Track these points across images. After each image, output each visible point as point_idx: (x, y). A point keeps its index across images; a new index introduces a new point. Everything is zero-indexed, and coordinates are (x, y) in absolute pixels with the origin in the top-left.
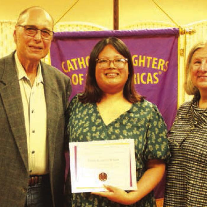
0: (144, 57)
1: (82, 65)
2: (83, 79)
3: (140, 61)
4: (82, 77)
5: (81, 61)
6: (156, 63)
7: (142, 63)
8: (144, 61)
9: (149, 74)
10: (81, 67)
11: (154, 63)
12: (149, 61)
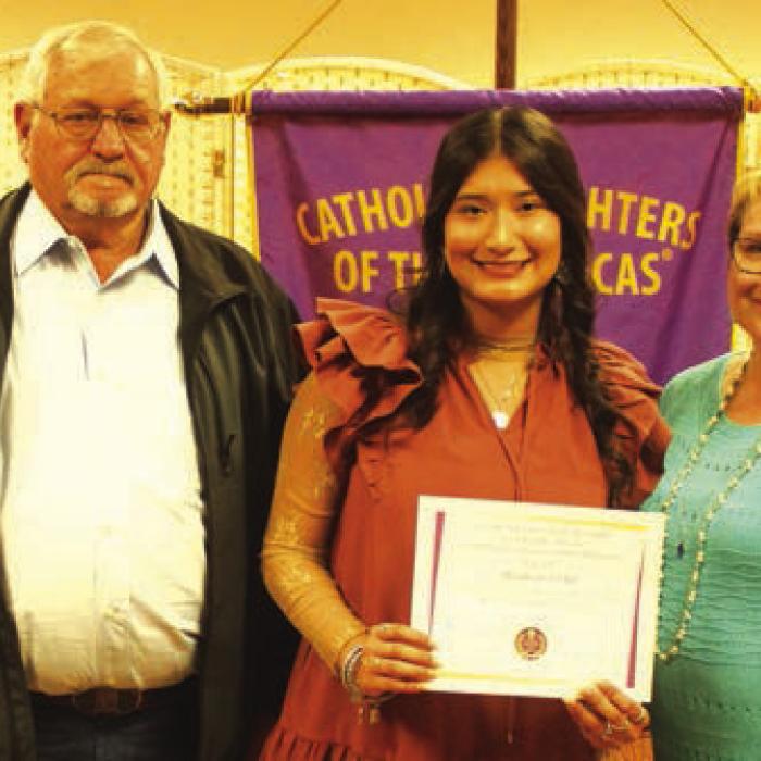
1: (374, 218)
2: (375, 273)
3: (594, 207)
5: (370, 201)
6: (652, 218)
7: (599, 217)
8: (606, 209)
9: (627, 260)
10: (369, 228)
11: (645, 217)
12: (626, 210)
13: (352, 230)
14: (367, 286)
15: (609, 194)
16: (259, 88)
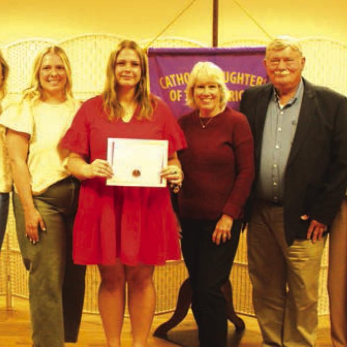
1: (181, 81)
2: (181, 96)
3: (239, 78)
4: (181, 94)
5: (180, 77)
6: (254, 81)
7: (240, 81)
8: (242, 79)
10: (179, 84)
11: (252, 80)
12: (247, 79)
13: (175, 84)
14: (179, 100)
15: (243, 75)
16: (151, 47)
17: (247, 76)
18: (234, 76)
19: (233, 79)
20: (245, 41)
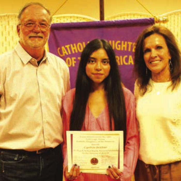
0: (126, 43)
1: (74, 50)
2: (75, 62)
3: (123, 46)
5: (74, 47)
7: (124, 48)
8: (126, 46)
9: (130, 57)
10: (73, 52)
11: (134, 47)
12: (130, 46)
13: (70, 53)
14: (74, 65)
17: (130, 43)
18: (119, 44)
19: (118, 47)
20: (128, 15)
